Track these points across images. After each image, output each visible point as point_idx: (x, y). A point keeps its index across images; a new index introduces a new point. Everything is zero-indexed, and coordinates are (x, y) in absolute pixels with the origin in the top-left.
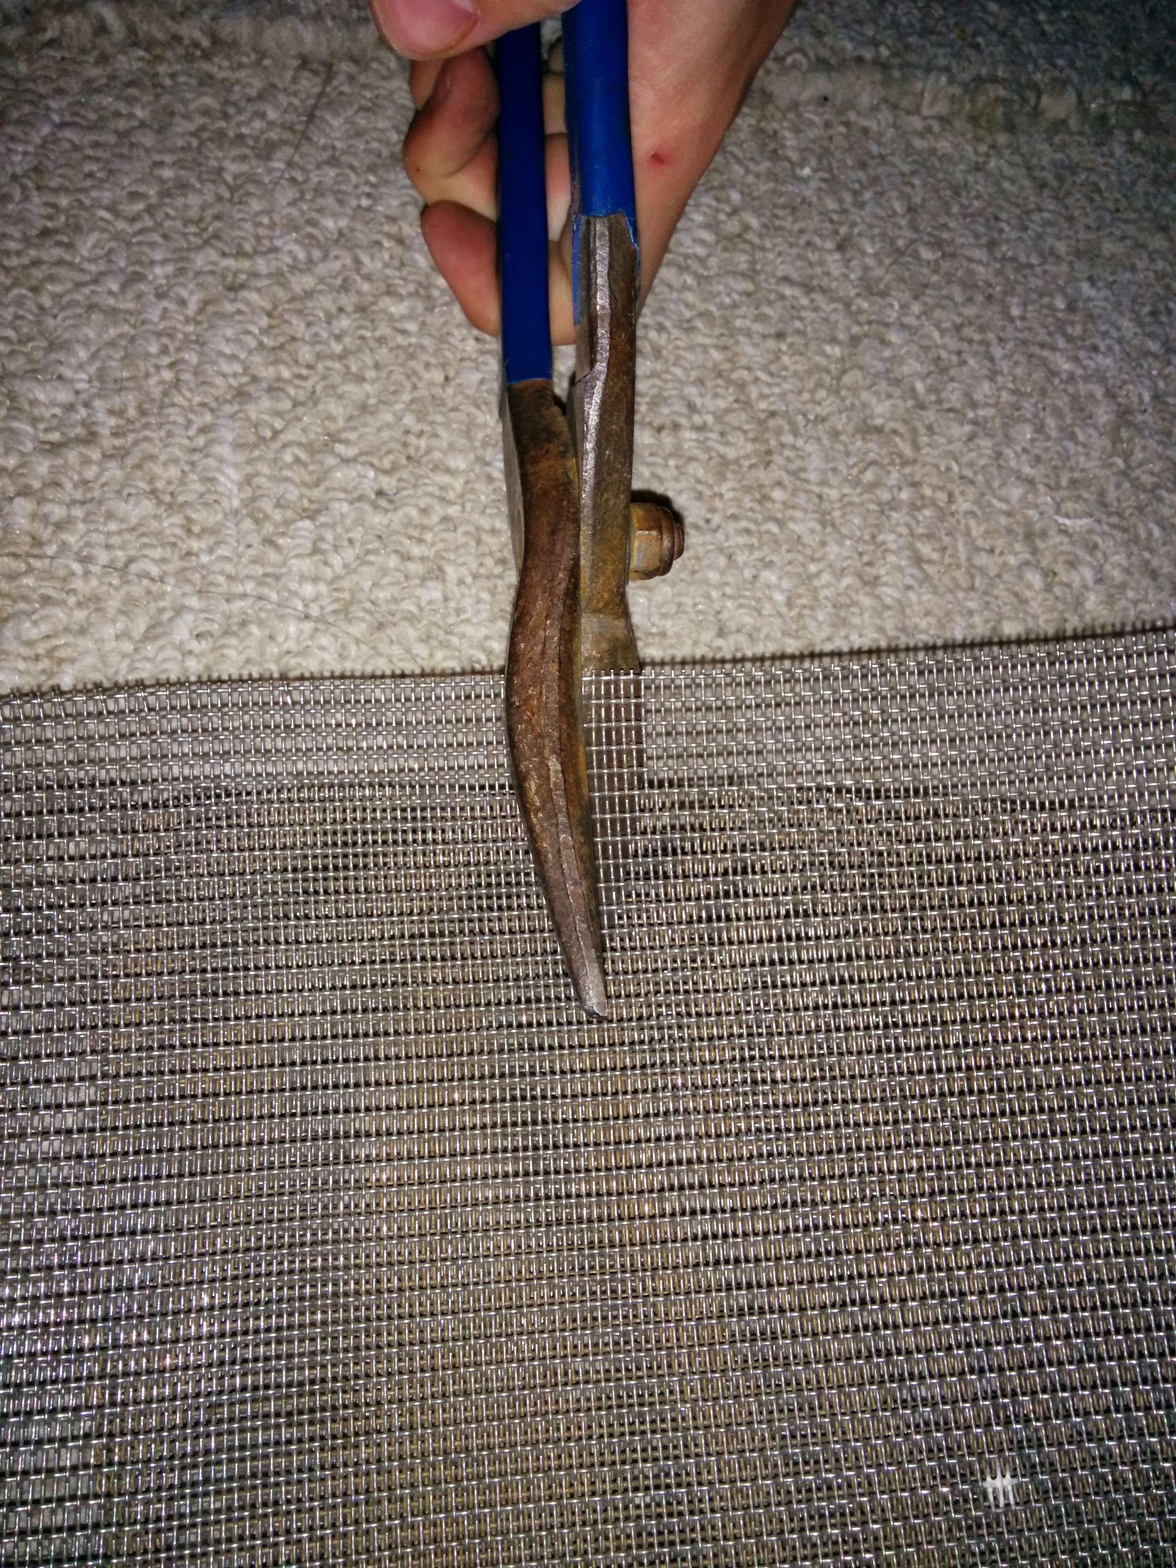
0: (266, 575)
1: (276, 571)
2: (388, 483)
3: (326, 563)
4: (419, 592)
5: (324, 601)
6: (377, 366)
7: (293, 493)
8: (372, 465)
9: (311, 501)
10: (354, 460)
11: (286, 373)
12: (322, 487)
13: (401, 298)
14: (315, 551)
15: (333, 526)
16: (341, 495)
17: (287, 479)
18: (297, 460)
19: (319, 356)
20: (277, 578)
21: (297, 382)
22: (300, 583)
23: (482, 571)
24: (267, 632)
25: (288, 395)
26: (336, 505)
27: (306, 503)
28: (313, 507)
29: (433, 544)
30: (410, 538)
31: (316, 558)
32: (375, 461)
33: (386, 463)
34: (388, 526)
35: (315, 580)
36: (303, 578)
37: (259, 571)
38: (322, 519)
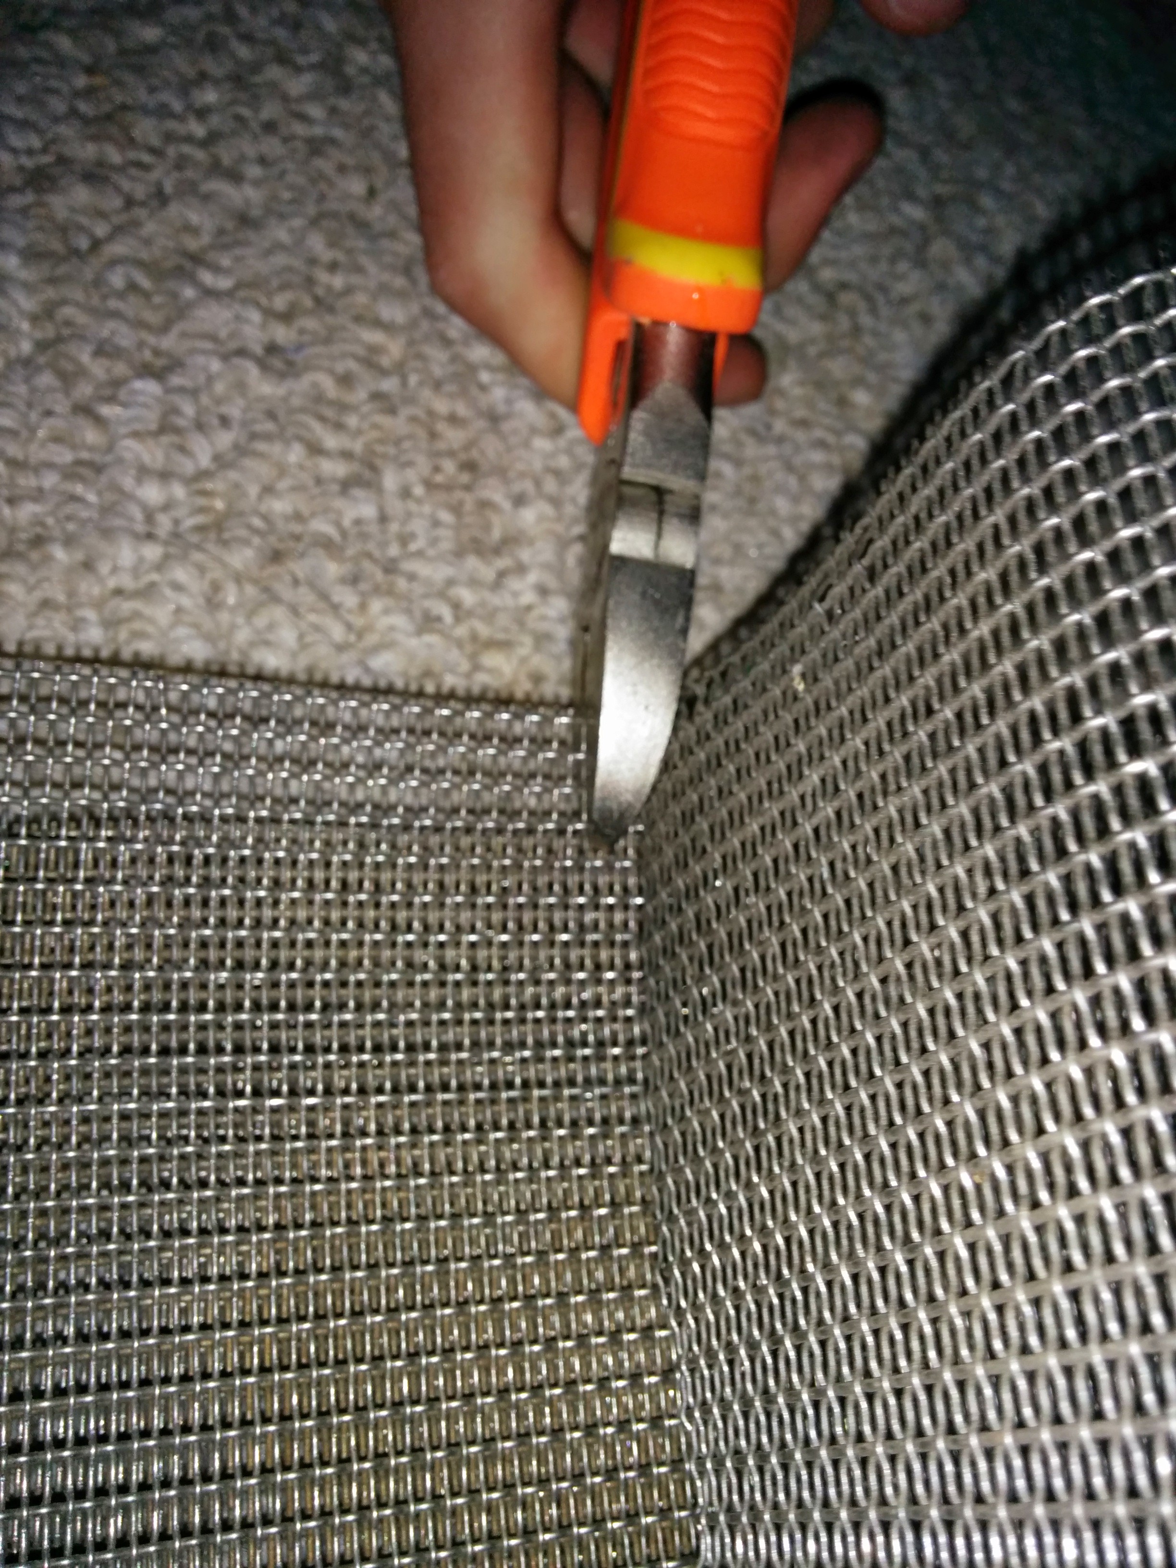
0: (79, 463)
1: (97, 458)
2: (281, 334)
3: (182, 449)
4: (338, 503)
5: (180, 512)
6: (263, 161)
7: (125, 337)
8: (258, 305)
9: (157, 352)
10: (230, 294)
11: (115, 157)
12: (176, 330)
13: (299, 70)
14: (165, 428)
15: (194, 393)
16: (208, 345)
17: (116, 315)
18: (132, 287)
19: (169, 137)
20: (98, 469)
21: (133, 171)
22: (139, 480)
23: (439, 478)
24: (79, 556)
25: (118, 189)
26: (201, 360)
27: (147, 355)
28: (160, 362)
29: (359, 432)
30: (322, 419)
31: (165, 439)
32: (264, 301)
33: (280, 302)
34: (285, 399)
35: (165, 476)
36: (143, 472)
37: (66, 456)
38: (176, 380)
